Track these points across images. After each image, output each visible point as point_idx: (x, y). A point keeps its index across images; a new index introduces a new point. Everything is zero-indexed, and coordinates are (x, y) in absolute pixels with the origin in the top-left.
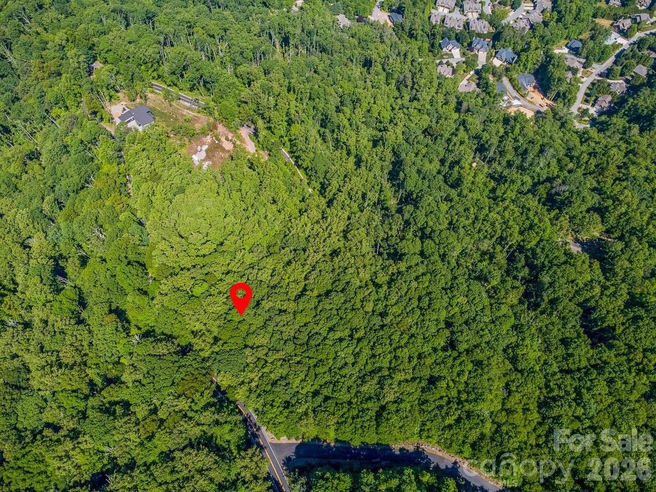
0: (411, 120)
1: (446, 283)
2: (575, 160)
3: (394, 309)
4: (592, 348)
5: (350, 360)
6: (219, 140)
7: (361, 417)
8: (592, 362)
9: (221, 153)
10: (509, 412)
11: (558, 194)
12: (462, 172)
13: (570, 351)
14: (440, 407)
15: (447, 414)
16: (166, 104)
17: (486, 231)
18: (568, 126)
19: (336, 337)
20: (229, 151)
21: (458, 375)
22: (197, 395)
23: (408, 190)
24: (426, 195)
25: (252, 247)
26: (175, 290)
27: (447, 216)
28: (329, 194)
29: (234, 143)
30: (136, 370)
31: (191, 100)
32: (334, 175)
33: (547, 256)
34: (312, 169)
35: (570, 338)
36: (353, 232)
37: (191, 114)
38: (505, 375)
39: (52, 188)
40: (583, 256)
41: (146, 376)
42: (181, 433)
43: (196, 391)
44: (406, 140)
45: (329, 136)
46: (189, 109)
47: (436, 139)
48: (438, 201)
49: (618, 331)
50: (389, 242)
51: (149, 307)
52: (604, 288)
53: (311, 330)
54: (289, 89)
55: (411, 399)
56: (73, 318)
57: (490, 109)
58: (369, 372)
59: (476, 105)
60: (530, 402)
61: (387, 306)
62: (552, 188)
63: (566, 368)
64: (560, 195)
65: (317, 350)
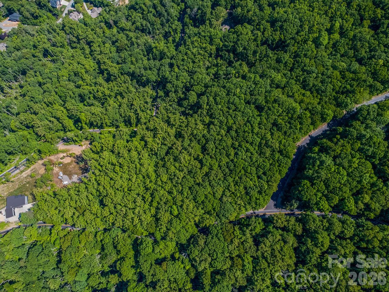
0: (106, 54)
4: (286, 53)
6: (60, 163)
8: (292, 57)
9: (71, 166)
10: (302, 101)
11: (196, 15)
13: (284, 62)
14: (291, 128)
15: (295, 126)
17: (201, 59)
20: (72, 161)
21: (278, 112)
22: (235, 233)
23: (155, 80)
24: (164, 74)
25: (157, 174)
26: (169, 223)
27: (183, 71)
28: (134, 120)
29: (67, 156)
30: (206, 260)
31: (15, 167)
32: (125, 112)
33: (231, 42)
34: (113, 121)
35: (277, 58)
36: (172, 120)
37: (28, 171)
38: (283, 94)
39: (38, 280)
40: (239, 27)
41: (211, 255)
42: (250, 248)
43: (233, 232)
44: (118, 63)
45: (92, 101)
46: (22, 172)
47: (125, 49)
48: (171, 71)
49: (283, 38)
50: (185, 106)
51: (167, 243)
52: (259, 29)
53: (224, 165)
54: (48, 106)
55: (281, 137)
56: (148, 289)
57: (120, 11)
58: (258, 149)
59: (114, 16)
60: (301, 91)
61: (226, 125)
62: (189, 15)
63: (290, 68)
64: (198, 15)
65: (238, 167)
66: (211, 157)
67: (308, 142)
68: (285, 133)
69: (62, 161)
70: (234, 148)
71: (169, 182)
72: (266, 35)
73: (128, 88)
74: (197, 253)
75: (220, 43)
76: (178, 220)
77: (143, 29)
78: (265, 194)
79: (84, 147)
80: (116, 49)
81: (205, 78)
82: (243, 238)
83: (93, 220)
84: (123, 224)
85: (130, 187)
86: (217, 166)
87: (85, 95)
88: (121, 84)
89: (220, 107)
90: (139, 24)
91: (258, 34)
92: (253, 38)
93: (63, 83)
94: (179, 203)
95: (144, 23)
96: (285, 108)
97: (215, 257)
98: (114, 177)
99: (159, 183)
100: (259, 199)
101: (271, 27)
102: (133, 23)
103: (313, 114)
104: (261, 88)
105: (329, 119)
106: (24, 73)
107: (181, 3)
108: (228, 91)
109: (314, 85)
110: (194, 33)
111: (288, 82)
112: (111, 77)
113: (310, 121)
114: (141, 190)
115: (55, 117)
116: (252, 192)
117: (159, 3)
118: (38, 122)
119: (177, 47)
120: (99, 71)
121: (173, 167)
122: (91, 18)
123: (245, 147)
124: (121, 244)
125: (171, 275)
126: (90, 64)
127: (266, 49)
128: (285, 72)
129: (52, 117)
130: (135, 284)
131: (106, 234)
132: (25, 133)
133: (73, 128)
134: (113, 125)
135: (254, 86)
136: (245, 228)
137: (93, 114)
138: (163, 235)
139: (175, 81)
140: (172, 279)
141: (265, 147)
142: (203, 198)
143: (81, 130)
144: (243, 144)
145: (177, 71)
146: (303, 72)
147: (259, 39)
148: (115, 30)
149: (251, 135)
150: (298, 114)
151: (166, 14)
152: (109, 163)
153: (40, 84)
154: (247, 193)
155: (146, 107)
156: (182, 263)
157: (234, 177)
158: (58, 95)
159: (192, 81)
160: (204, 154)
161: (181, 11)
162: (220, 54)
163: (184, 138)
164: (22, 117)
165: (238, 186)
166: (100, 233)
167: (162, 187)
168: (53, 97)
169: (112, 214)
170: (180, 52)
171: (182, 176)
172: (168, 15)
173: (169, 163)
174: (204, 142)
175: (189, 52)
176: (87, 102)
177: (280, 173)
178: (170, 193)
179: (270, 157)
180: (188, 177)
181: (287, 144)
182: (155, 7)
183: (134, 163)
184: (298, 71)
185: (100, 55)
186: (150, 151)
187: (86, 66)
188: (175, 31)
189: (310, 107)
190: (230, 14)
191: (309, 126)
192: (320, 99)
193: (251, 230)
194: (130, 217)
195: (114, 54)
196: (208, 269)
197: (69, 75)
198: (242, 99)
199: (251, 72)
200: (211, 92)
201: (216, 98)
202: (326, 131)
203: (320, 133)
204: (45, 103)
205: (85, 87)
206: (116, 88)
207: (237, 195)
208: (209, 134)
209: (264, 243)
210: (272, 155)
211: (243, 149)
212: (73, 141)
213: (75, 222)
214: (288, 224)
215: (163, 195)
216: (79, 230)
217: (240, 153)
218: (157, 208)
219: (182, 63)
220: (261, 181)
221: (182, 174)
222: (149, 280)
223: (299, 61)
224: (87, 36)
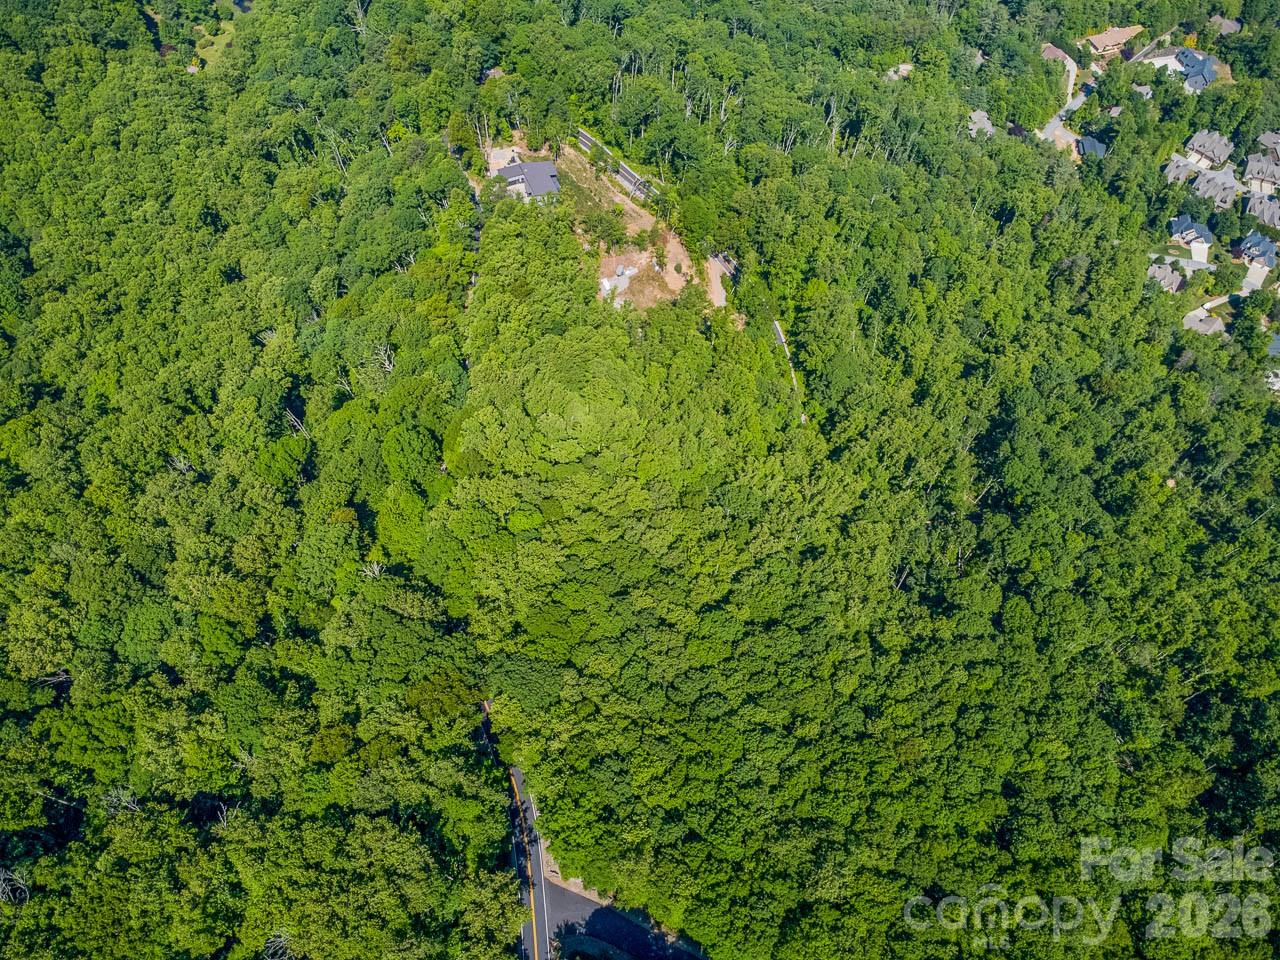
1: (1033, 701)
3: (900, 710)
5: (771, 777)
6: (662, 265)
7: (752, 908)
9: (657, 291)
12: (1141, 485)
16: (591, 173)
17: (1158, 626)
19: (757, 719)
20: (673, 292)
24: (1045, 506)
26: (477, 503)
27: (1079, 564)
29: (688, 281)
30: (350, 628)
32: (862, 400)
34: (821, 376)
37: (628, 205)
41: (363, 644)
42: (384, 781)
43: (444, 712)
44: (1036, 383)
46: (628, 195)
47: (1102, 402)
53: (710, 685)
54: (830, 212)
57: (1244, 381)
59: (1214, 363)
61: (885, 697)
65: (708, 730)
69: (671, 268)
70: (789, 729)
80: (1086, 371)
86: (702, 658)
87: (889, 299)
89: (960, 675)
90: (1218, 432)
93: (912, 240)
94: (548, 533)
95: (1233, 447)
97: (357, 656)
100: (578, 808)
102: (1214, 418)
108: (1042, 713)
112: (977, 369)
116: (605, 777)
118: (772, 189)
122: (1179, 317)
125: (312, 541)
126: (1006, 312)
132: (738, 181)
136: (461, 761)
137: (830, 311)
145: (1070, 544)
154: (597, 761)
156: (351, 572)
158: (869, 233)
160: (748, 624)
162: (1214, 700)
163: (802, 562)
166: (454, 346)
175: (1170, 584)
176: (870, 318)
197: (947, 258)
198: (1020, 763)
204: (836, 201)
205: (918, 298)
207: (589, 722)
210: (784, 871)
217: (771, 741)
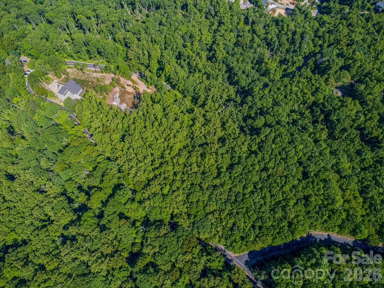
0: (226, 39)
1: (289, 139)
2: (322, 38)
3: (271, 165)
4: (372, 152)
5: (262, 202)
6: (124, 88)
7: (283, 232)
8: (375, 159)
9: (128, 96)
10: (348, 201)
11: (321, 64)
12: (267, 66)
13: (363, 157)
14: (317, 213)
15: (322, 215)
16: (81, 73)
17: (294, 99)
18: (309, 16)
19: (249, 191)
20: (132, 93)
21: (318, 191)
22: (194, 249)
23: (242, 86)
24: (254, 87)
25: (179, 153)
26: (153, 195)
27: (271, 97)
28: (200, 102)
29: (133, 87)
30: (154, 247)
31: (94, 65)
32: (200, 90)
33: (331, 105)
34: (185, 90)
35: (360, 150)
36: (228, 125)
37: (99, 75)
38: (337, 182)
39: (39, 151)
40: (349, 100)
41: (161, 248)
42: (195, 272)
43: (193, 247)
44: (227, 53)
45: (185, 64)
46: (95, 72)
47: (243, 47)
48: (262, 89)
49: (381, 138)
50: (248, 123)
51: (140, 208)
52: (365, 115)
53: (235, 192)
54: (152, 41)
55: (302, 213)
56: (97, 227)
57: (265, 17)
58: (274, 205)
59: (256, 17)
60: (355, 192)
61: (265, 164)
62: (316, 60)
63: (363, 167)
64: (323, 64)
65: (244, 203)
66: (230, 177)
67: (323, 239)
68: (309, 212)
69: (126, 86)
70: (255, 187)
71: (182, 166)
72: (368, 124)
73: (218, 75)
74: (152, 235)
75: (321, 99)
76: (162, 199)
77: (270, 43)
78: (245, 244)
79: (149, 91)
80: (235, 41)
81: (283, 116)
82: (196, 260)
83: (107, 144)
84: (123, 165)
85: (152, 145)
86: (228, 187)
87: (183, 55)
88: (216, 69)
89: (274, 146)
90: (270, 37)
91: (360, 118)
92: (354, 117)
93: (176, 35)
94: (174, 188)
95: (275, 39)
96: (328, 194)
97: (162, 252)
98: (149, 127)
99: (175, 161)
100: (237, 243)
101: (379, 121)
102: (266, 33)
103: (348, 220)
104: (322, 161)
105: (360, 236)
106: (158, 8)
107: (318, 47)
108: (292, 141)
109: (372, 198)
110: (307, 76)
111: (351, 176)
112: (213, 58)
113: (340, 222)
114: (158, 154)
115: (149, 53)
116: (236, 232)
117: (301, 33)
118: (135, 46)
119: (284, 76)
120: (209, 48)
121: (195, 158)
122: (239, 7)
123: (265, 193)
124: (108, 177)
125: (121, 234)
126: (208, 38)
127: (357, 135)
128: (356, 166)
129: (147, 52)
130: (92, 215)
131: (106, 161)
132: (121, 48)
133: (155, 71)
134: (183, 93)
135: (317, 154)
136: (205, 254)
137: (175, 72)
138: (142, 199)
139: (258, 99)
140: (119, 238)
141: (281, 208)
142: (195, 200)
143: (158, 77)
144: (265, 190)
145: (266, 93)
146: (373, 179)
147: (359, 122)
148: (248, 28)
149: (278, 188)
150: (335, 208)
151: (298, 45)
152: (154, 115)
153: (161, 24)
154: (231, 229)
155: (218, 99)
156: (137, 233)
157: (234, 207)
158: (165, 41)
159: (271, 109)
160: (227, 170)
161: (312, 52)
162: (314, 108)
163: (224, 145)
164: (129, 35)
165: (230, 218)
166: (103, 157)
167: (174, 165)
168: (160, 39)
169: (122, 151)
170: (282, 81)
171: (195, 170)
172: (299, 47)
173: (196, 153)
174: (236, 161)
175: (289, 87)
176: (180, 62)
177: (274, 239)
178: (175, 174)
179: (278, 220)
180: (200, 176)
181: (302, 223)
182: (294, 33)
183: (170, 131)
184: (369, 175)
185: (220, 36)
186: (191, 133)
187: (203, 37)
188: (294, 63)
189: (351, 212)
190: (352, 85)
191: (335, 226)
192: (367, 214)
193: (208, 260)
194: (131, 164)
195: (231, 45)
196: (150, 257)
197: (186, 33)
198: (298, 156)
199: (326, 143)
200: (278, 130)
201: (277, 138)
202: (348, 244)
203: (340, 242)
204: (152, 38)
205: (188, 50)
206: (209, 69)
207: (222, 223)
208: (246, 159)
209: (209, 280)
210: (281, 219)
211: (262, 194)
212: (146, 80)
213: (94, 133)
214: (243, 285)
215: (169, 171)
216: (92, 142)
217: (256, 195)
218: (156, 177)
219: (276, 90)
220: (252, 231)
221: (196, 169)
222: (103, 222)
223: (378, 167)
224: (224, 17)
